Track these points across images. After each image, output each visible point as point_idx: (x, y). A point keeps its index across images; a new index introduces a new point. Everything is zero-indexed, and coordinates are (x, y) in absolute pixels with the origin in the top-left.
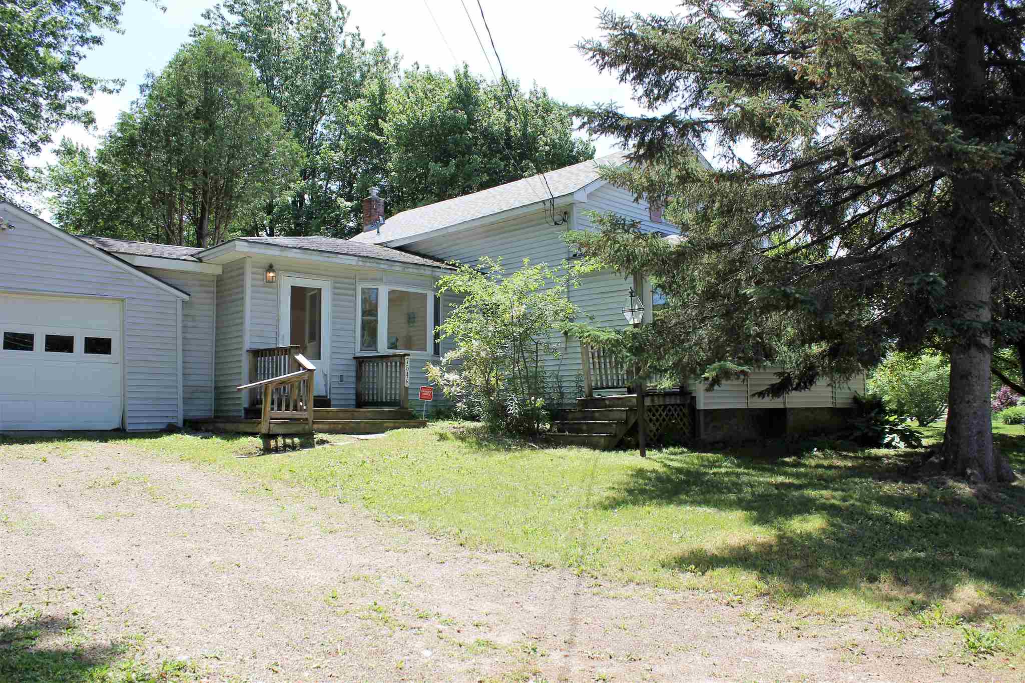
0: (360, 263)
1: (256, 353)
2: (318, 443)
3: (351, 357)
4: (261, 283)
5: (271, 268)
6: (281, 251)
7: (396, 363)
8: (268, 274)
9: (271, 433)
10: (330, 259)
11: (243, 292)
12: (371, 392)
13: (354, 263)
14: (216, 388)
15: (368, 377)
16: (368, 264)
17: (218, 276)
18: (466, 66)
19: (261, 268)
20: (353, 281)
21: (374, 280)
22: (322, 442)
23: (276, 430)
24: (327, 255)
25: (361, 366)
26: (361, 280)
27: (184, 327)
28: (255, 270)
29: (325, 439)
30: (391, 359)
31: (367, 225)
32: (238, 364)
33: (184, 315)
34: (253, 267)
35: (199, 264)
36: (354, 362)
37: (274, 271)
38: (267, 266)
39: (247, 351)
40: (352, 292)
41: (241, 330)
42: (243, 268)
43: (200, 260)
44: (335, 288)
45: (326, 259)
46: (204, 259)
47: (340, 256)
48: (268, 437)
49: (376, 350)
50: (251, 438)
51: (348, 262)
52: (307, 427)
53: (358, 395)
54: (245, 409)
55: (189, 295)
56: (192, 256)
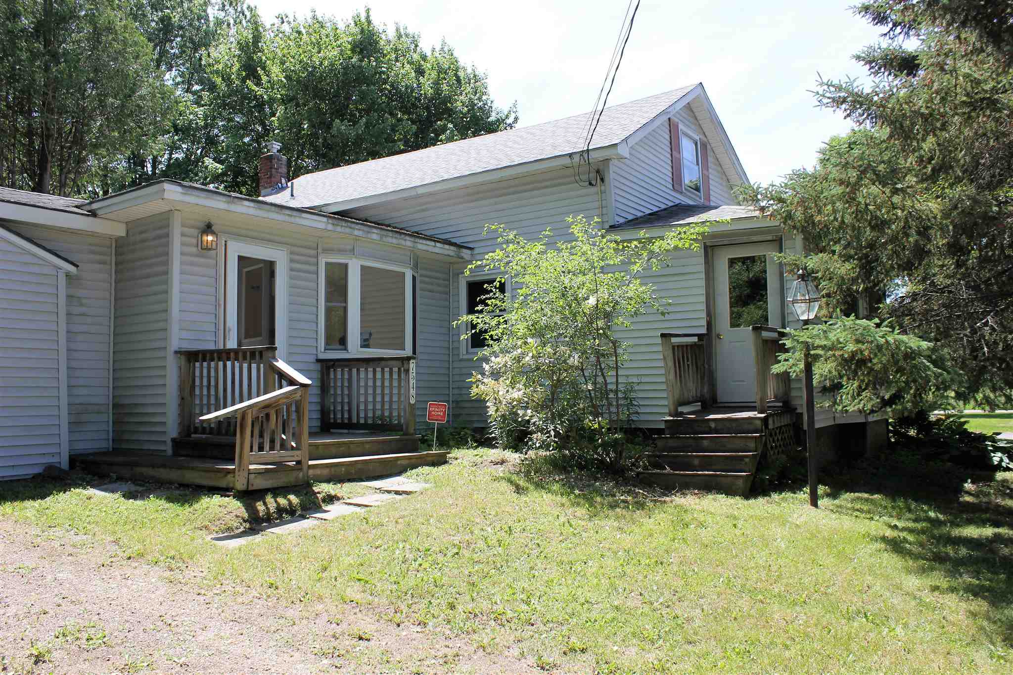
0: (330, 227)
1: (192, 357)
2: (324, 500)
3: (312, 359)
4: (194, 250)
5: (208, 228)
6: (228, 203)
7: (391, 370)
8: (205, 238)
9: (250, 488)
10: (292, 220)
11: (167, 263)
12: (339, 408)
13: (321, 226)
14: (115, 406)
15: (335, 388)
16: (339, 229)
17: (118, 240)
18: (368, 11)
19: (193, 227)
20: (313, 252)
21: (341, 251)
22: (331, 499)
23: (259, 483)
24: (288, 212)
25: (328, 374)
26: (326, 251)
27: (69, 314)
28: (186, 230)
29: (333, 493)
30: (383, 363)
31: (266, 188)
32: (160, 372)
33: (69, 297)
34: (183, 226)
35: (91, 219)
36: (318, 366)
37: (213, 233)
38: (202, 225)
39: (176, 352)
40: (313, 268)
41: (166, 320)
42: (168, 226)
43: (93, 214)
44: (292, 261)
45: (287, 218)
46: (99, 212)
47: (304, 215)
48: (249, 496)
49: (346, 349)
50: (217, 499)
51: (315, 224)
52: (301, 475)
53: (324, 413)
54: (174, 440)
55: (77, 266)
56: (77, 207)
